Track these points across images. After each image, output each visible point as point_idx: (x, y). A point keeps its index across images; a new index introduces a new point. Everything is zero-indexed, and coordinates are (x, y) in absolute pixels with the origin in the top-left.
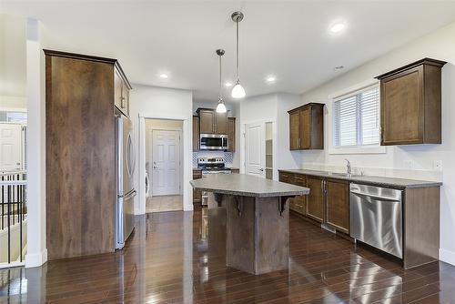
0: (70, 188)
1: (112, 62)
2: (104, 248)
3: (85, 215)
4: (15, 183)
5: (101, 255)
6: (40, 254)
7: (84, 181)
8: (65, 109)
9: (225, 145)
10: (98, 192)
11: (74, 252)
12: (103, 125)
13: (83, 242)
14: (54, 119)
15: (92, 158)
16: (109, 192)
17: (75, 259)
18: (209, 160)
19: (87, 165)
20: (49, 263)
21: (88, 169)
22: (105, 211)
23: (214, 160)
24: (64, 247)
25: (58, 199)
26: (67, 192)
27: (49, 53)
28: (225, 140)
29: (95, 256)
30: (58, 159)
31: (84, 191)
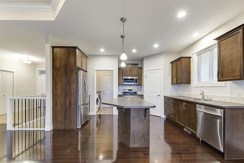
0: (61, 101)
1: (75, 48)
2: (72, 127)
3: (66, 112)
4: (42, 98)
5: (71, 130)
6: (50, 126)
7: (65, 98)
8: (59, 69)
9: (136, 82)
10: (70, 103)
11: (62, 127)
12: (72, 75)
13: (65, 123)
14: (55, 73)
15: (68, 89)
16: (74, 103)
17: (62, 130)
18: (128, 90)
19: (66, 92)
20: (53, 130)
21: (67, 93)
22: (73, 111)
23: (131, 90)
24: (58, 125)
25: (56, 105)
26: (59, 102)
27: (53, 47)
28: (136, 80)
29: (69, 130)
30: (56, 89)
31: (65, 103)
